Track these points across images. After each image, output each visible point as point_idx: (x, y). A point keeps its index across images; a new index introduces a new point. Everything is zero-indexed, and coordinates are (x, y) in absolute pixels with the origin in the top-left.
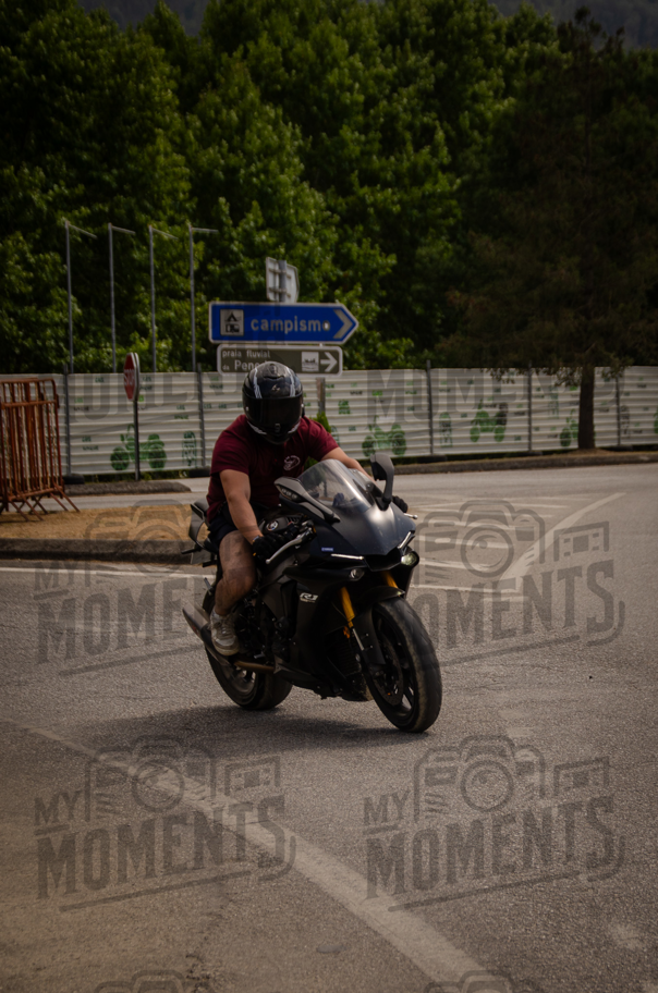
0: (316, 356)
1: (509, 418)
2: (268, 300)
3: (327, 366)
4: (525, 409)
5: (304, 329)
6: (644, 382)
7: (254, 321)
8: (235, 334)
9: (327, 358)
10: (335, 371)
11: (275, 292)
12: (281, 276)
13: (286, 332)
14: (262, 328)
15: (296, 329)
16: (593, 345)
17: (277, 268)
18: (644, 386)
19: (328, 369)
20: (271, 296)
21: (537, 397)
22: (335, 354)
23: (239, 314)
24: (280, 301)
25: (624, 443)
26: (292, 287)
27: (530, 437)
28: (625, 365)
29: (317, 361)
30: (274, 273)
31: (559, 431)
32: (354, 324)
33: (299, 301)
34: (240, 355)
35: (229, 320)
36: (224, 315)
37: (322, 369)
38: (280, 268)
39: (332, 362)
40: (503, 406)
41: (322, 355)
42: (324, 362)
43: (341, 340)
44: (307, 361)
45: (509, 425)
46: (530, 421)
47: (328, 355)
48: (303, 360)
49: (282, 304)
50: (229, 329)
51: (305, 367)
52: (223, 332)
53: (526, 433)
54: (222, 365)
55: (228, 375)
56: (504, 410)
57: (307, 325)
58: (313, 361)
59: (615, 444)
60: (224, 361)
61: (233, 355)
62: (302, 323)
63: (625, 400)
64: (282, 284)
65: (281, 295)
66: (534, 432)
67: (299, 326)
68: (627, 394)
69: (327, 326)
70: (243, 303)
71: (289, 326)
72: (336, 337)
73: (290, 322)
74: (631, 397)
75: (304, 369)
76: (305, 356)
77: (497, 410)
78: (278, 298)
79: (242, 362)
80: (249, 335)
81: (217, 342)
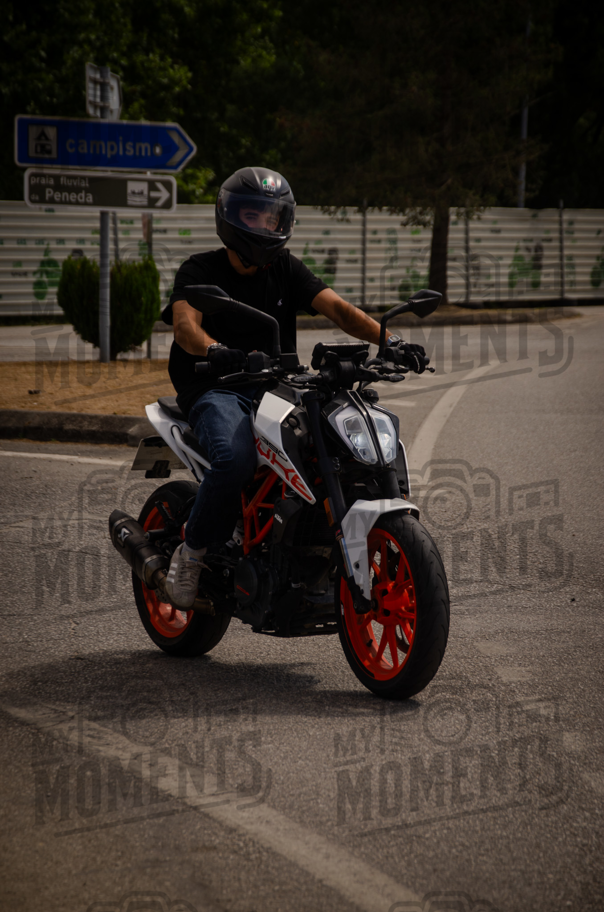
0: (144, 187)
1: (340, 265)
2: (88, 116)
3: (157, 199)
4: (358, 256)
5: (130, 153)
6: (498, 226)
7: (71, 141)
8: (47, 156)
9: (157, 190)
10: (167, 205)
11: (95, 106)
12: (104, 86)
13: (109, 156)
14: (80, 151)
15: (121, 153)
16: (450, 181)
17: (98, 76)
18: (498, 231)
19: (159, 203)
20: (91, 111)
21: (373, 241)
22: (168, 185)
23: (51, 132)
24: (102, 116)
25: (474, 298)
26: (114, 101)
27: (363, 289)
28: (486, 204)
29: (146, 192)
30: (95, 82)
31: (399, 282)
32: (191, 149)
33: (122, 117)
34: (52, 182)
35: (39, 138)
36: (33, 132)
37: (152, 203)
38: (102, 76)
39: (164, 195)
40: (333, 251)
41: (152, 186)
42: (154, 194)
43: (176, 167)
44: (133, 193)
45: (339, 275)
46: (363, 270)
47: (160, 186)
48: (129, 191)
49: (102, 121)
50: (39, 149)
51: (131, 200)
52: (32, 153)
53: (358, 284)
54: (30, 193)
55: (37, 206)
56: (334, 256)
57: (134, 148)
58: (141, 193)
59: (462, 300)
60: (33, 189)
61: (43, 181)
62: (129, 145)
63: (475, 248)
64: (104, 97)
65: (104, 110)
66: (368, 284)
67: (125, 149)
68: (478, 240)
69: (158, 150)
70: (57, 118)
71: (112, 148)
72: (170, 163)
73: (114, 144)
74: (483, 244)
75: (130, 202)
76: (132, 187)
77: (325, 256)
78: (98, 114)
79: (55, 192)
80: (64, 159)
81: (24, 165)
